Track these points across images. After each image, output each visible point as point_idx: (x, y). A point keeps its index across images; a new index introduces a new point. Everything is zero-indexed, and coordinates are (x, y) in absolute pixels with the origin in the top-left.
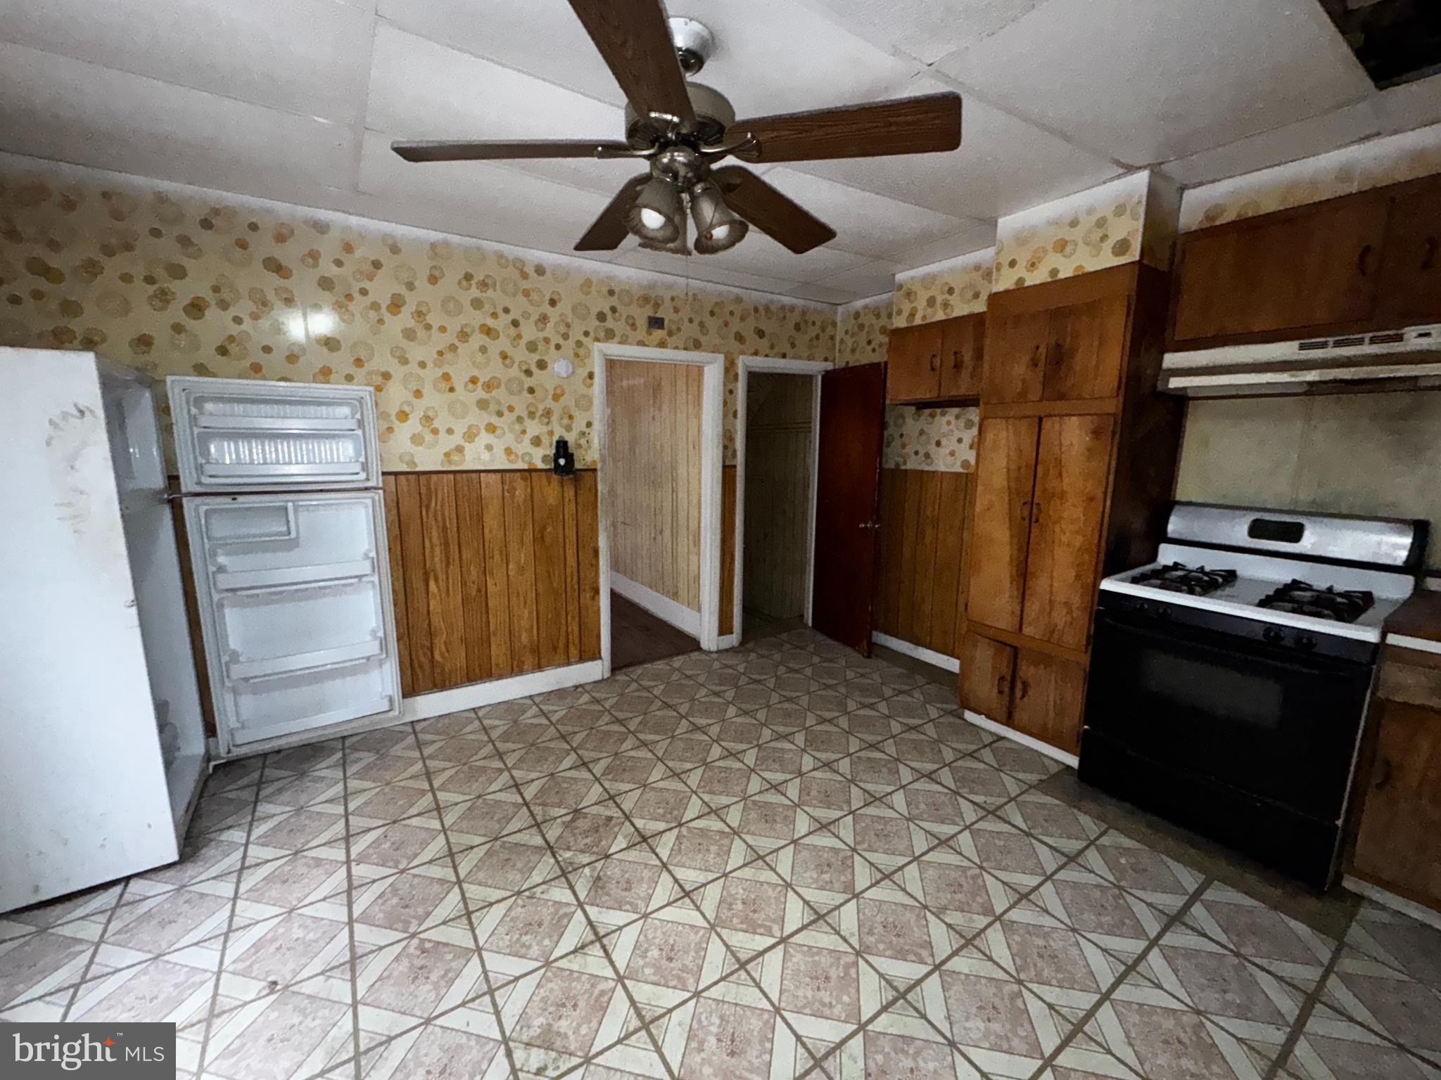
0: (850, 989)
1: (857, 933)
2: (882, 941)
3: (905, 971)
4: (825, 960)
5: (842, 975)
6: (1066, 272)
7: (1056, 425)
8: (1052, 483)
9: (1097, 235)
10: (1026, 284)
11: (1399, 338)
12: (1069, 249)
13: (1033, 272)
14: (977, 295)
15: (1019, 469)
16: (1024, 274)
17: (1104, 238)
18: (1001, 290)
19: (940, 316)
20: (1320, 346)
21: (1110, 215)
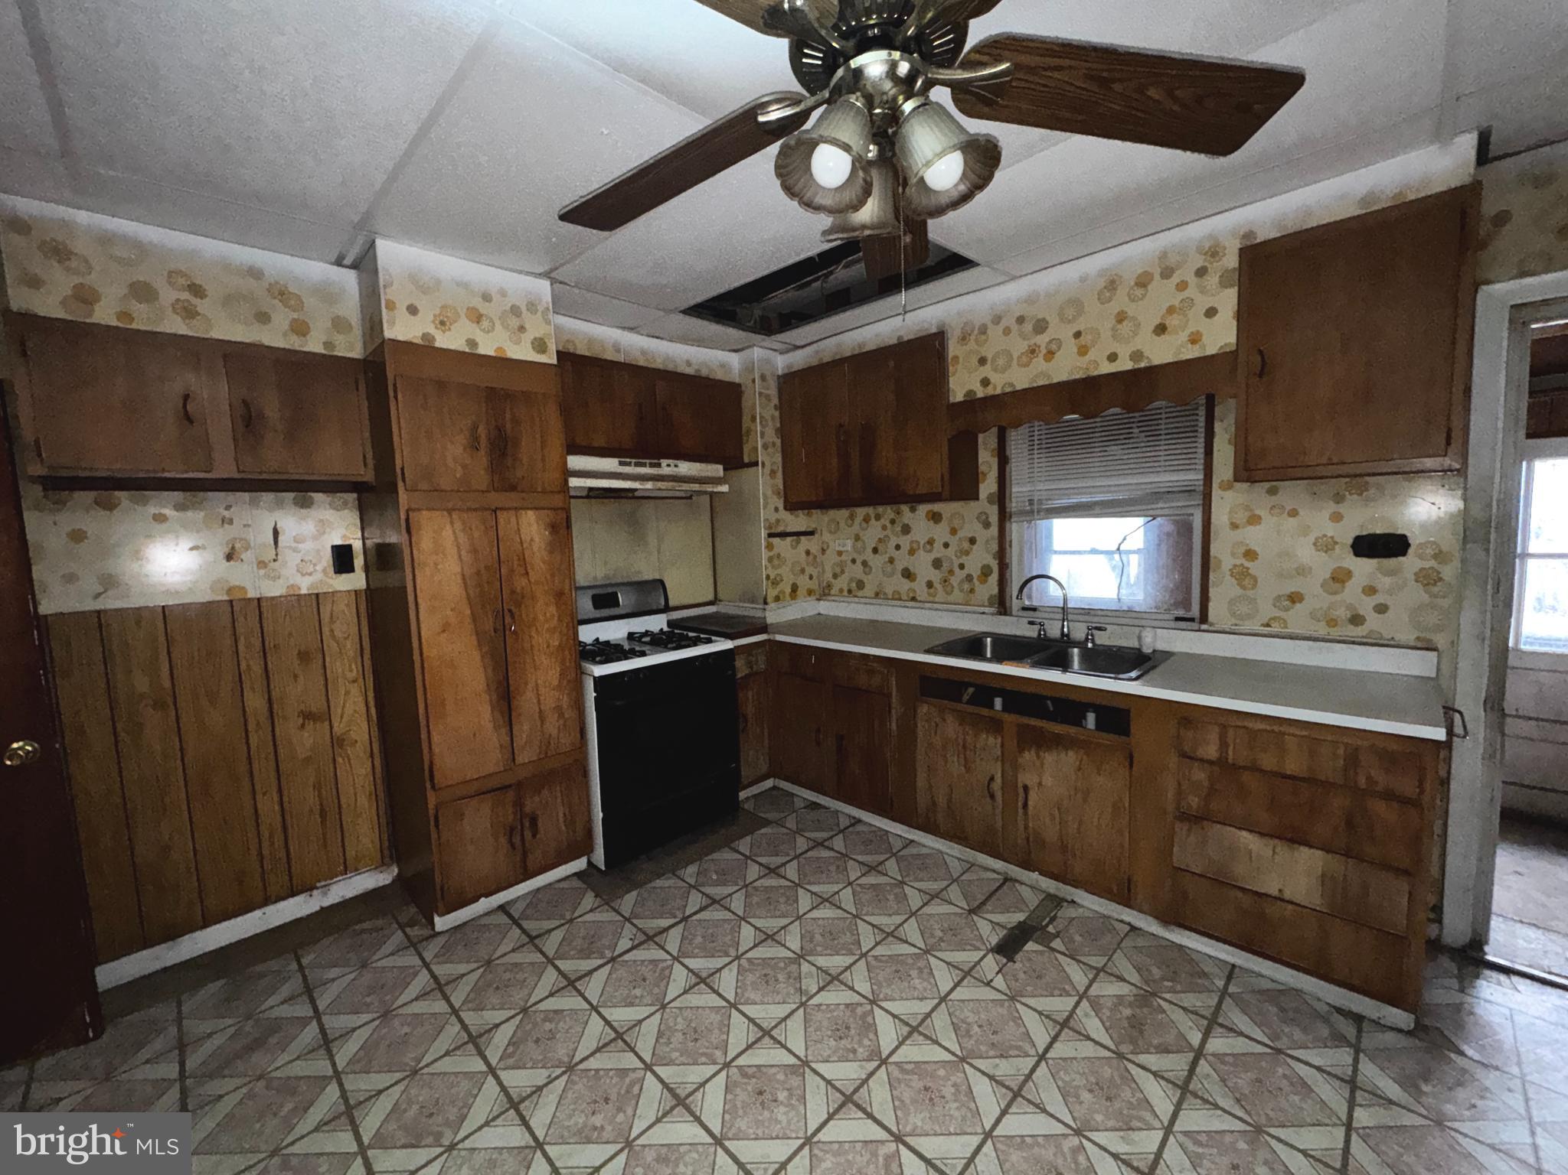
4: (906, 1092)
6: (486, 349)
7: (513, 520)
8: (520, 583)
9: (514, 322)
10: (437, 344)
11: (659, 465)
12: (485, 324)
13: (444, 332)
14: (263, 318)
15: (478, 573)
16: (431, 330)
17: (522, 329)
18: (401, 338)
19: (175, 325)
20: (629, 464)
21: (524, 309)
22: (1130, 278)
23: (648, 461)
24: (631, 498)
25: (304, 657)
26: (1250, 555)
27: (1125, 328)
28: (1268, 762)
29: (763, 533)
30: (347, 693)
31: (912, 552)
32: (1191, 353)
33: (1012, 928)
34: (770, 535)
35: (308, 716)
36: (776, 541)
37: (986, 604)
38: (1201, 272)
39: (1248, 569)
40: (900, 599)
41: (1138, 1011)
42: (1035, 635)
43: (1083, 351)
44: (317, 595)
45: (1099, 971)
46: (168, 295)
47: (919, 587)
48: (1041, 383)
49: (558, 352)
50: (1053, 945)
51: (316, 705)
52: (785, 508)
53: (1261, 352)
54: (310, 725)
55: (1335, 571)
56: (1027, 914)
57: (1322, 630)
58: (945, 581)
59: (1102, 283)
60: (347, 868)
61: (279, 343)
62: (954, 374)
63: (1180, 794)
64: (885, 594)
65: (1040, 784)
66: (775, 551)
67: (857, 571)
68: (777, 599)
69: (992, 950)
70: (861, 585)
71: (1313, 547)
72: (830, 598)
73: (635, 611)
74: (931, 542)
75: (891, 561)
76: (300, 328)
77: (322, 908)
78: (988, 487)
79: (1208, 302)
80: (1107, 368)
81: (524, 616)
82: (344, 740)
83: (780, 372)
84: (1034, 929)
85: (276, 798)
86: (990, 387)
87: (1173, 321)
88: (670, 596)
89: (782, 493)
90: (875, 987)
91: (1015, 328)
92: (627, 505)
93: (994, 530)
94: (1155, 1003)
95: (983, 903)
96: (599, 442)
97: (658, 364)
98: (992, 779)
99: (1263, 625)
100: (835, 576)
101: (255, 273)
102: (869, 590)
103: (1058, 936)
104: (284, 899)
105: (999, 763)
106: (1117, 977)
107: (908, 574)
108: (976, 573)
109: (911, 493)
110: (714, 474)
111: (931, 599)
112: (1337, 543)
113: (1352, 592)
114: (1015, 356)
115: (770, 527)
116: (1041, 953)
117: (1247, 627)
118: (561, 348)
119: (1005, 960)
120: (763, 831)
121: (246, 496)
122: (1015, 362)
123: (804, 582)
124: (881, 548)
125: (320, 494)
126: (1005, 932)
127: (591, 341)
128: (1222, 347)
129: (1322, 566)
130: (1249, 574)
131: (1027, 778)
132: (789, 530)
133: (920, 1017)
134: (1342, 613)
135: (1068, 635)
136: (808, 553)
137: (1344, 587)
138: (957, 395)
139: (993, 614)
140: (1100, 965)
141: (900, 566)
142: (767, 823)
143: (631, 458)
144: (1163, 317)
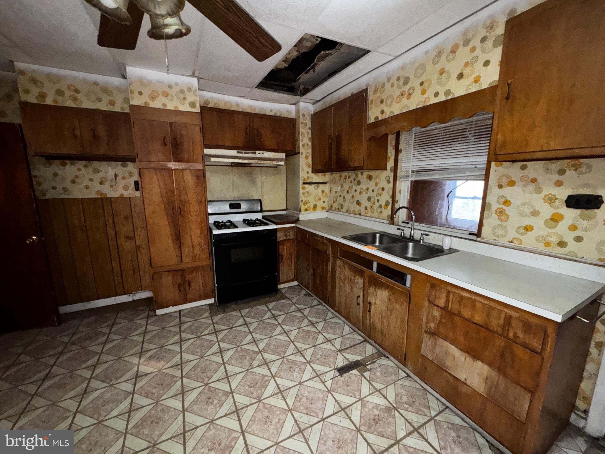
0: (274, 410)
1: (250, 398)
2: (258, 390)
3: (271, 387)
4: (259, 416)
5: (267, 411)
6: (170, 107)
7: (181, 173)
8: (184, 197)
9: (182, 96)
10: (150, 106)
11: (255, 153)
12: (169, 97)
13: (153, 101)
14: (100, 100)
15: (166, 193)
16: (148, 100)
17: (185, 98)
18: (136, 104)
19: (70, 104)
20: (242, 153)
21: (186, 90)
22: (448, 48)
23: (250, 152)
24: (249, 167)
25: (126, 218)
26: (506, 202)
27: (444, 77)
28: (466, 313)
29: (301, 182)
30: (141, 232)
31: (360, 193)
32: (474, 89)
33: (352, 362)
34: (304, 183)
35: (128, 238)
36: (306, 186)
37: (386, 219)
38: (484, 40)
39: (505, 210)
40: (355, 214)
41: (382, 413)
42: (399, 235)
43: (423, 92)
44: (130, 197)
45: (377, 390)
46: (68, 93)
47: (362, 208)
48: (405, 111)
49: (200, 106)
50: (365, 374)
51: (131, 235)
52: (313, 172)
53: (509, 85)
54: (128, 240)
55: (554, 215)
56: (362, 358)
57: (541, 247)
58: (372, 207)
59: (435, 53)
60: (142, 289)
61: (105, 109)
62: (371, 109)
63: (428, 322)
64: (350, 211)
65: (375, 303)
66: (306, 190)
67: (340, 200)
68: (306, 210)
69: (336, 369)
70: (342, 206)
71: (543, 201)
72: (331, 211)
73: (247, 211)
74: (367, 189)
75: (353, 197)
76: (112, 103)
77: (133, 300)
78: (390, 164)
79: (486, 57)
80: (434, 100)
81: (186, 209)
82: (140, 247)
83: (312, 113)
84: (362, 364)
85: (118, 263)
86: (384, 115)
87: (466, 71)
88: (263, 207)
89: (311, 166)
90: (278, 371)
91: (396, 82)
92: (248, 169)
93: (391, 185)
94: (393, 413)
95: (347, 348)
96: (228, 144)
97: (257, 111)
98: (359, 297)
99: (509, 242)
100: (334, 202)
101: (96, 84)
102: (344, 209)
103: (369, 371)
104: (122, 295)
105: (362, 290)
106: (384, 396)
107: (358, 203)
108: (383, 204)
109: (352, 166)
110: (281, 157)
111: (366, 215)
112: (557, 199)
113: (563, 227)
114: (395, 97)
115: (304, 180)
116: (357, 375)
117: (501, 241)
118: (201, 105)
119: (338, 374)
120: (283, 301)
121: (106, 163)
122: (395, 100)
123: (320, 204)
124: (350, 191)
125: (130, 163)
126: (348, 362)
127: (226, 103)
128: (490, 84)
129: (547, 211)
130: (505, 214)
131: (371, 299)
132: (314, 181)
133: (286, 388)
134: (554, 240)
135: (413, 237)
136: (323, 192)
137: (558, 224)
138: (371, 120)
139: (386, 223)
140: (379, 388)
141: (356, 199)
142: (286, 298)
143: (243, 150)
144: (462, 70)
